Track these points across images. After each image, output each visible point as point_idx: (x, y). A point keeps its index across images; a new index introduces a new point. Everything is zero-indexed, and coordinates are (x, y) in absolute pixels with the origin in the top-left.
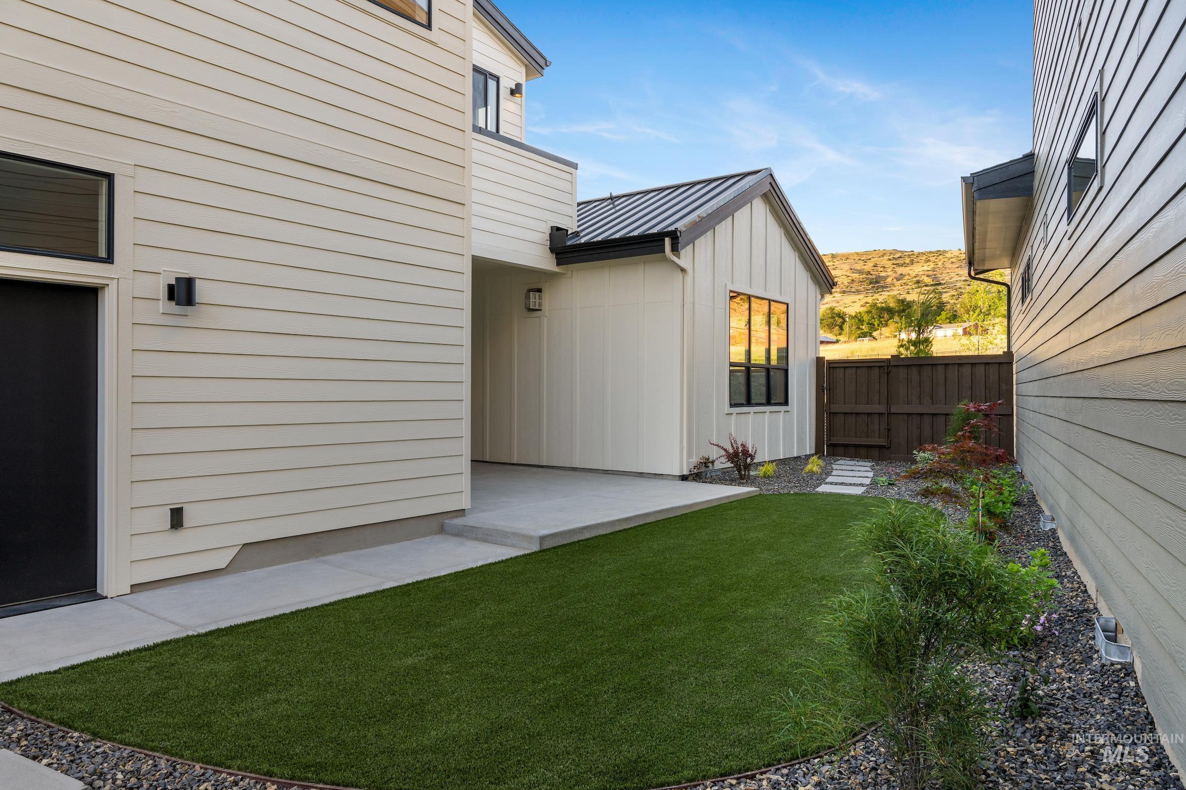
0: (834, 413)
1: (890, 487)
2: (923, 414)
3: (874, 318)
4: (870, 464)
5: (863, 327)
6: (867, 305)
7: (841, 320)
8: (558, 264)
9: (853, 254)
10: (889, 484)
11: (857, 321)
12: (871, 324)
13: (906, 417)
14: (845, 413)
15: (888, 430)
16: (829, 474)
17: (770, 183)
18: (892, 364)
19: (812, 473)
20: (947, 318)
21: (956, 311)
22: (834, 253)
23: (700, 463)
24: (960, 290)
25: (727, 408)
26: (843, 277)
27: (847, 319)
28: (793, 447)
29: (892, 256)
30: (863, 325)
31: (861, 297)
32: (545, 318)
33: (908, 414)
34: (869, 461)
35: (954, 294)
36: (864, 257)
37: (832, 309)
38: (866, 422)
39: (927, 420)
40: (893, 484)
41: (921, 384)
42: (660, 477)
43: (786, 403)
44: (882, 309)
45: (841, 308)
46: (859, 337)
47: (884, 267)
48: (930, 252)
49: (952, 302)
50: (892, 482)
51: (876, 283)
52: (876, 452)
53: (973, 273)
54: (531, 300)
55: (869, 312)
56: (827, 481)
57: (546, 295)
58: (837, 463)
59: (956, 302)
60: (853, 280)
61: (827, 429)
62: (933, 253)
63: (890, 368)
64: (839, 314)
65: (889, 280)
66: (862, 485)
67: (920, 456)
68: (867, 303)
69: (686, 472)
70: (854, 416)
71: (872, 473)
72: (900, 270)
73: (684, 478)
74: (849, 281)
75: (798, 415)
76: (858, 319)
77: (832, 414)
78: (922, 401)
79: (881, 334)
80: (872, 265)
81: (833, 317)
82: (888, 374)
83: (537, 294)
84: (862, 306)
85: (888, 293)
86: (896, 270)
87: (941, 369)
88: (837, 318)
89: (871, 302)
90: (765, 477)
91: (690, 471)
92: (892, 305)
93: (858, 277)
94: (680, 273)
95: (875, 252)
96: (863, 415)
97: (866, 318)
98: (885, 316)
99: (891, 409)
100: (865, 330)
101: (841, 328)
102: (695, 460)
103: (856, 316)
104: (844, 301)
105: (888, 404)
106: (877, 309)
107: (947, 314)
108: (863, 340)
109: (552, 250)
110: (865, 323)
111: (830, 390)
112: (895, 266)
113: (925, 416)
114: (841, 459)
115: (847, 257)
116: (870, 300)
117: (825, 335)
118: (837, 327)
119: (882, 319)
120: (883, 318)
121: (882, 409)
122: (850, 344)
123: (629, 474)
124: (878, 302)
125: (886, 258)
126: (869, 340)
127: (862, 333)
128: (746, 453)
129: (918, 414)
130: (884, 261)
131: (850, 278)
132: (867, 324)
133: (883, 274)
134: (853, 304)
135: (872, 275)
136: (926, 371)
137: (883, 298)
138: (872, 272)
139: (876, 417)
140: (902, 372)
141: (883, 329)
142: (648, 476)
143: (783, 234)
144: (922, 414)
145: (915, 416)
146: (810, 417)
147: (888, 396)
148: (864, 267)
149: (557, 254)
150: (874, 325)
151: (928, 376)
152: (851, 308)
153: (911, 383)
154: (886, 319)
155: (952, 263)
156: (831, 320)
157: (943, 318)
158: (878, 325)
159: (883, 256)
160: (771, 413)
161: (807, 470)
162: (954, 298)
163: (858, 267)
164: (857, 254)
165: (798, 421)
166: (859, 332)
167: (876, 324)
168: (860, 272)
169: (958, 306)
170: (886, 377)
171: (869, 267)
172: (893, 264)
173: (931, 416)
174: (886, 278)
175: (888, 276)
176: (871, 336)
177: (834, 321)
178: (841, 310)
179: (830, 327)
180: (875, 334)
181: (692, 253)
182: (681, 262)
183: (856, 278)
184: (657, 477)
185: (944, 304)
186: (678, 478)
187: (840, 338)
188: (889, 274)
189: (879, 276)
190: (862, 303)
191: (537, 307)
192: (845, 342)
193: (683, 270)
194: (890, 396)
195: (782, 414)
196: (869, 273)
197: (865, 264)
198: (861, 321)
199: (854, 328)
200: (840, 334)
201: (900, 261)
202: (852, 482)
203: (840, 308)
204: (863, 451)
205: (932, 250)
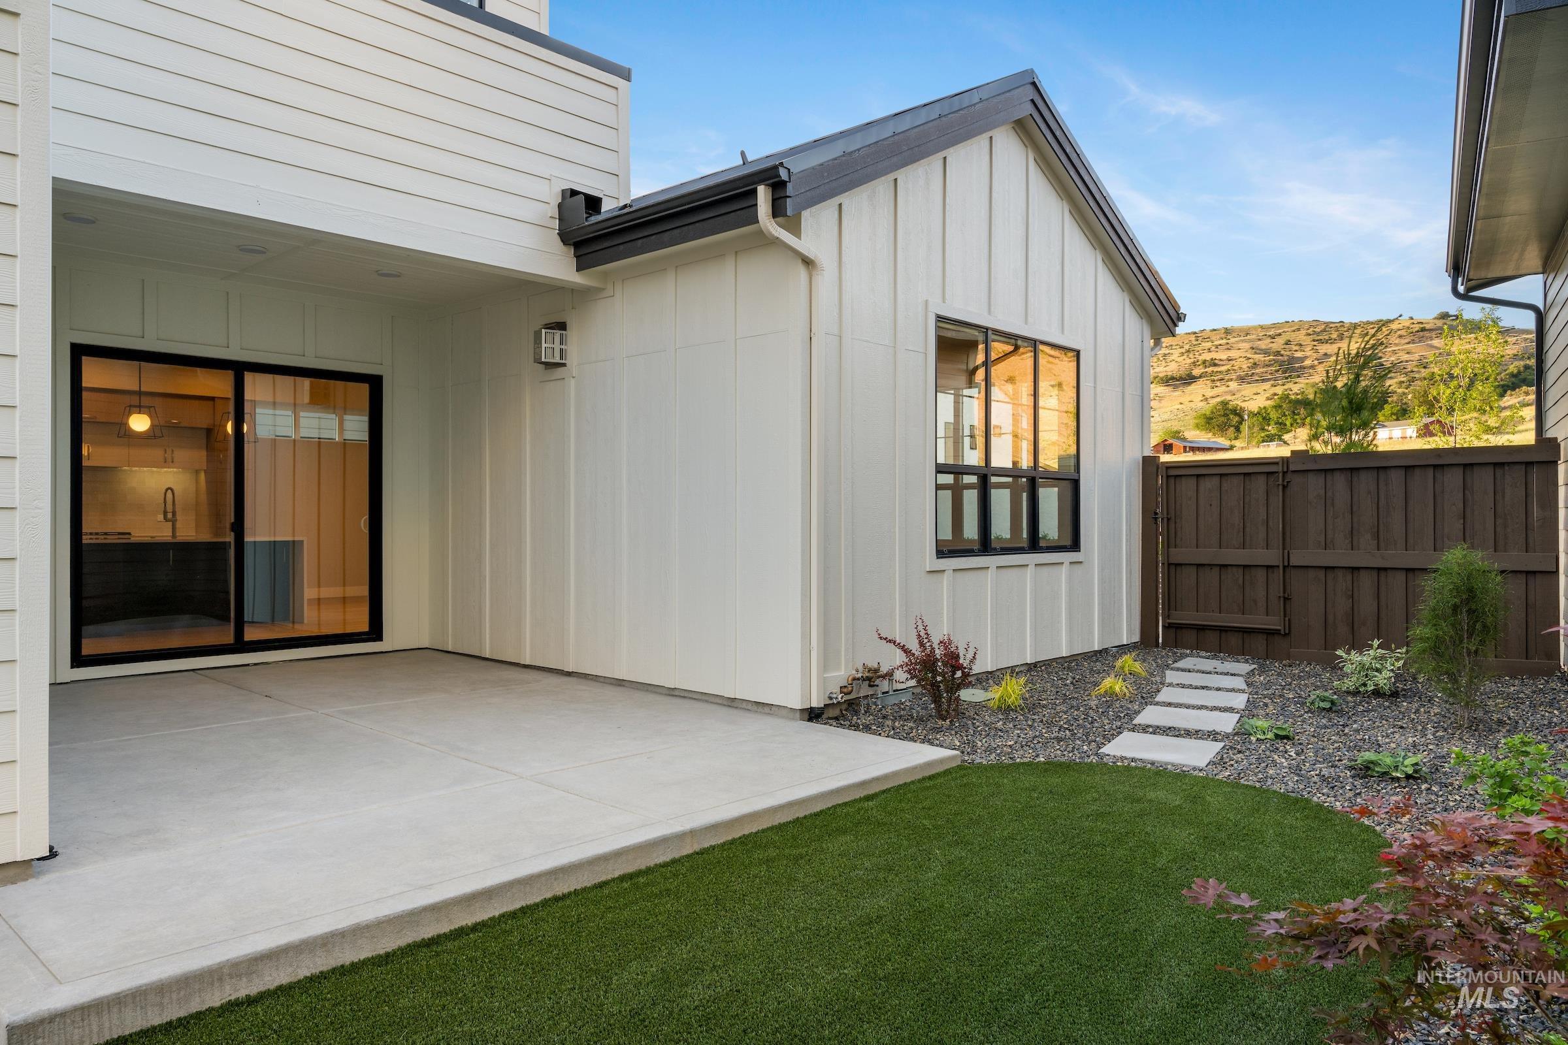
0: (1176, 565)
1: (1280, 745)
2: (1358, 569)
3: (1286, 416)
4: (1244, 668)
5: (1270, 428)
6: (1276, 397)
7: (1237, 419)
8: (579, 268)
9: (1255, 328)
10: (1277, 736)
11: (1261, 419)
12: (1281, 424)
13: (1321, 574)
14: (1199, 565)
15: (1285, 599)
16: (1147, 697)
17: (1032, 101)
18: (1292, 468)
19: (1111, 697)
20: (1392, 414)
21: (1406, 403)
22: (1228, 326)
23: (854, 679)
24: (1412, 375)
25: (930, 561)
26: (1241, 359)
27: (1246, 417)
28: (1091, 633)
29: (1311, 329)
30: (1269, 425)
31: (1267, 385)
32: (573, 382)
33: (1326, 568)
34: (1247, 661)
35: (1402, 379)
36: (1272, 331)
37: (1225, 404)
38: (1241, 582)
39: (1366, 582)
40: (1287, 737)
41: (1355, 509)
42: (767, 710)
43: (1075, 546)
44: (1298, 403)
45: (1238, 403)
46: (1263, 441)
47: (1301, 345)
48: (1368, 323)
49: (1400, 391)
50: (1284, 733)
51: (1289, 367)
52: (1260, 642)
53: (1461, 289)
54: (544, 345)
55: (1278, 407)
56: (1139, 720)
57: (572, 334)
58: (1180, 664)
59: (1407, 391)
60: (1255, 364)
61: (1163, 593)
62: (1372, 323)
63: (1289, 477)
64: (1235, 410)
65: (1308, 363)
66: (1213, 735)
67: (1353, 660)
68: (1275, 394)
69: (816, 703)
70: (1216, 570)
71: (1244, 697)
72: (1324, 349)
73: (813, 715)
74: (1249, 365)
75: (1102, 569)
76: (1263, 417)
77: (1173, 567)
78: (1355, 543)
79: (1295, 438)
80: (1283, 342)
81: (1226, 415)
82: (1284, 487)
83: (558, 333)
84: (1268, 399)
85: (1307, 381)
86: (1317, 348)
87: (1396, 477)
88: (1231, 416)
89: (1280, 393)
90: (999, 708)
91: (831, 698)
92: (1311, 397)
93: (1263, 359)
94: (802, 272)
95: (1288, 325)
96: (1235, 569)
97: (1274, 415)
98: (1302, 412)
99: (1291, 559)
100: (1272, 432)
101: (1238, 429)
102: (842, 674)
103: (1259, 413)
104: (1243, 393)
105: (1284, 549)
106: (1290, 402)
107: (1392, 408)
108: (1268, 445)
109: (565, 237)
110: (1272, 423)
111: (1168, 519)
112: (1315, 343)
113: (1362, 573)
114: (1191, 655)
115: (1247, 332)
116: (1279, 390)
117: (1214, 440)
118: (1232, 429)
119: (1296, 417)
120: (1299, 414)
121: (1272, 556)
122: (1250, 450)
123: (712, 699)
124: (1291, 393)
125: (1303, 332)
126: (1278, 445)
127: (1267, 436)
128: (952, 659)
129: (1349, 568)
130: (1301, 336)
131: (1251, 360)
132: (1276, 424)
133: (1299, 355)
134: (1255, 397)
135: (1282, 356)
136: (1365, 482)
137: (1299, 387)
138: (1282, 352)
139: (1261, 575)
140: (1315, 484)
141: (1298, 430)
142: (744, 705)
143: (1067, 213)
144: (1354, 569)
145: (1340, 573)
146: (1129, 572)
147: (1284, 533)
148: (1271, 345)
149: (577, 245)
150: (1285, 425)
151: (1369, 492)
152: (1252, 402)
153: (1333, 504)
154: (1303, 416)
155: (1400, 336)
156: (1222, 419)
157: (1386, 414)
158: (1292, 425)
159: (1299, 330)
160: (1039, 568)
161: (1102, 691)
162: (1404, 385)
163: (1263, 345)
164: (1262, 327)
165: (1102, 581)
166: (1263, 435)
167: (1288, 423)
168: (1266, 352)
169: (1410, 397)
170: (1281, 494)
171: (1278, 345)
172: (1314, 341)
173: (1375, 573)
174: (1303, 359)
175: (1306, 357)
176: (1280, 439)
177: (1228, 420)
178: (1238, 405)
179: (1222, 429)
180: (1286, 437)
181: (836, 228)
182: (805, 244)
183: (1259, 361)
184: (760, 709)
185: (1388, 394)
186: (798, 715)
187: (1234, 443)
188: (1308, 354)
189: (1293, 357)
190: (1268, 395)
191: (557, 360)
192: (1242, 448)
193: (808, 262)
194: (1288, 534)
195: (1064, 569)
196: (1278, 353)
197: (1273, 340)
198: (1266, 420)
199: (1256, 429)
200: (1236, 438)
201: (1325, 337)
202: (1193, 725)
203: (1236, 402)
204: (1234, 640)
205: (1371, 320)
